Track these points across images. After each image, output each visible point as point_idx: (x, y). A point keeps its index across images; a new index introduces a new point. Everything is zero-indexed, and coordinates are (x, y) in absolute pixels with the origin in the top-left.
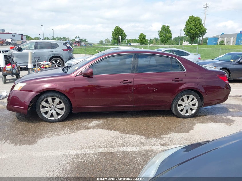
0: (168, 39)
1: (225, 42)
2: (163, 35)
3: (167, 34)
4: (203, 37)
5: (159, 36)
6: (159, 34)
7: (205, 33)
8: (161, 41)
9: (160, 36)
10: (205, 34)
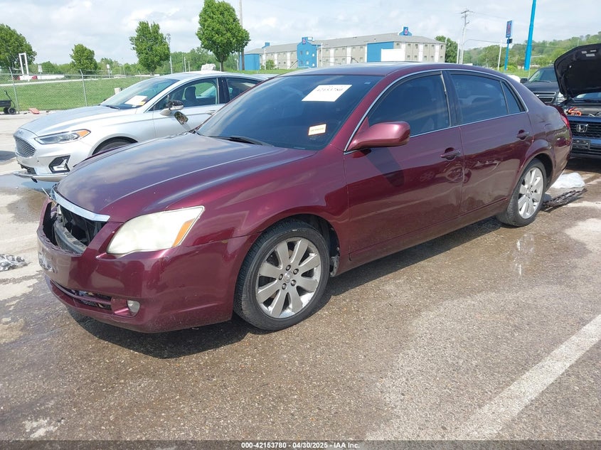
0: (161, 59)
1: (276, 63)
2: (145, 49)
3: (157, 47)
4: (242, 51)
5: (135, 51)
6: (134, 46)
7: (247, 43)
8: (144, 65)
9: (139, 53)
10: (246, 45)
